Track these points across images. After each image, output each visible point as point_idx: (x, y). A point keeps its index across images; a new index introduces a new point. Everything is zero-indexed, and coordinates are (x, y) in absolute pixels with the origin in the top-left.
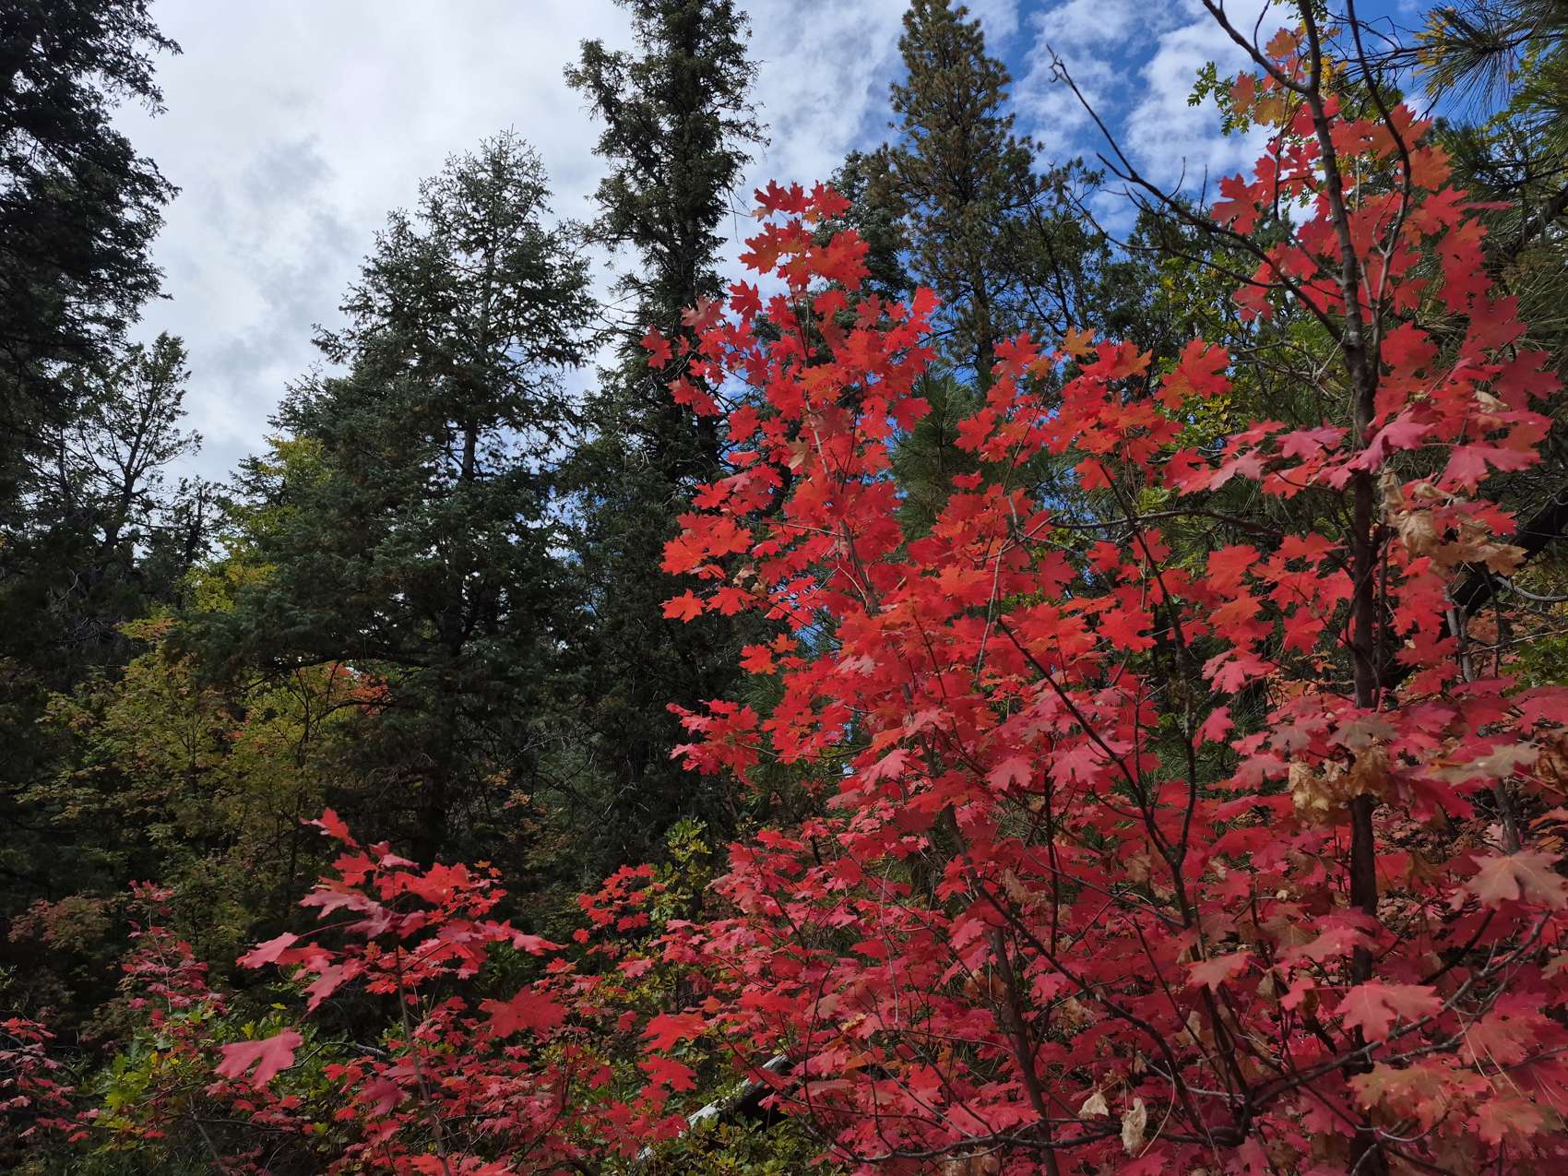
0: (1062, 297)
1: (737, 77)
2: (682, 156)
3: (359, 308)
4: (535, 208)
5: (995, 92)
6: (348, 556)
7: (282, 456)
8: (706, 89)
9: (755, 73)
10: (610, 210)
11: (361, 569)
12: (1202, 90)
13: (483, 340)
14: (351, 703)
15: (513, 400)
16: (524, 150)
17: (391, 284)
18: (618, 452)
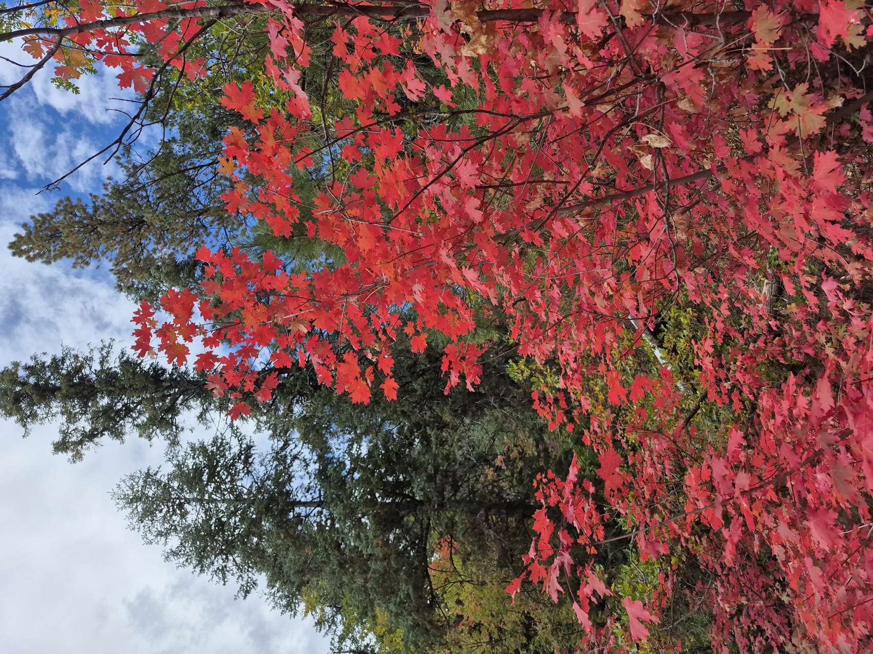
0: (201, 167)
1: (72, 360)
2: (123, 390)
3: (224, 574)
4: (158, 476)
5: (76, 206)
6: (369, 568)
7: (313, 609)
8: (81, 378)
9: (69, 349)
10: (158, 431)
11: (376, 560)
12: (69, 86)
13: (240, 501)
14: (451, 558)
15: (276, 481)
16: (123, 485)
17: (208, 557)
18: (305, 418)
